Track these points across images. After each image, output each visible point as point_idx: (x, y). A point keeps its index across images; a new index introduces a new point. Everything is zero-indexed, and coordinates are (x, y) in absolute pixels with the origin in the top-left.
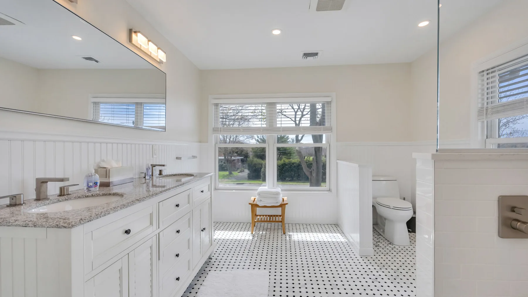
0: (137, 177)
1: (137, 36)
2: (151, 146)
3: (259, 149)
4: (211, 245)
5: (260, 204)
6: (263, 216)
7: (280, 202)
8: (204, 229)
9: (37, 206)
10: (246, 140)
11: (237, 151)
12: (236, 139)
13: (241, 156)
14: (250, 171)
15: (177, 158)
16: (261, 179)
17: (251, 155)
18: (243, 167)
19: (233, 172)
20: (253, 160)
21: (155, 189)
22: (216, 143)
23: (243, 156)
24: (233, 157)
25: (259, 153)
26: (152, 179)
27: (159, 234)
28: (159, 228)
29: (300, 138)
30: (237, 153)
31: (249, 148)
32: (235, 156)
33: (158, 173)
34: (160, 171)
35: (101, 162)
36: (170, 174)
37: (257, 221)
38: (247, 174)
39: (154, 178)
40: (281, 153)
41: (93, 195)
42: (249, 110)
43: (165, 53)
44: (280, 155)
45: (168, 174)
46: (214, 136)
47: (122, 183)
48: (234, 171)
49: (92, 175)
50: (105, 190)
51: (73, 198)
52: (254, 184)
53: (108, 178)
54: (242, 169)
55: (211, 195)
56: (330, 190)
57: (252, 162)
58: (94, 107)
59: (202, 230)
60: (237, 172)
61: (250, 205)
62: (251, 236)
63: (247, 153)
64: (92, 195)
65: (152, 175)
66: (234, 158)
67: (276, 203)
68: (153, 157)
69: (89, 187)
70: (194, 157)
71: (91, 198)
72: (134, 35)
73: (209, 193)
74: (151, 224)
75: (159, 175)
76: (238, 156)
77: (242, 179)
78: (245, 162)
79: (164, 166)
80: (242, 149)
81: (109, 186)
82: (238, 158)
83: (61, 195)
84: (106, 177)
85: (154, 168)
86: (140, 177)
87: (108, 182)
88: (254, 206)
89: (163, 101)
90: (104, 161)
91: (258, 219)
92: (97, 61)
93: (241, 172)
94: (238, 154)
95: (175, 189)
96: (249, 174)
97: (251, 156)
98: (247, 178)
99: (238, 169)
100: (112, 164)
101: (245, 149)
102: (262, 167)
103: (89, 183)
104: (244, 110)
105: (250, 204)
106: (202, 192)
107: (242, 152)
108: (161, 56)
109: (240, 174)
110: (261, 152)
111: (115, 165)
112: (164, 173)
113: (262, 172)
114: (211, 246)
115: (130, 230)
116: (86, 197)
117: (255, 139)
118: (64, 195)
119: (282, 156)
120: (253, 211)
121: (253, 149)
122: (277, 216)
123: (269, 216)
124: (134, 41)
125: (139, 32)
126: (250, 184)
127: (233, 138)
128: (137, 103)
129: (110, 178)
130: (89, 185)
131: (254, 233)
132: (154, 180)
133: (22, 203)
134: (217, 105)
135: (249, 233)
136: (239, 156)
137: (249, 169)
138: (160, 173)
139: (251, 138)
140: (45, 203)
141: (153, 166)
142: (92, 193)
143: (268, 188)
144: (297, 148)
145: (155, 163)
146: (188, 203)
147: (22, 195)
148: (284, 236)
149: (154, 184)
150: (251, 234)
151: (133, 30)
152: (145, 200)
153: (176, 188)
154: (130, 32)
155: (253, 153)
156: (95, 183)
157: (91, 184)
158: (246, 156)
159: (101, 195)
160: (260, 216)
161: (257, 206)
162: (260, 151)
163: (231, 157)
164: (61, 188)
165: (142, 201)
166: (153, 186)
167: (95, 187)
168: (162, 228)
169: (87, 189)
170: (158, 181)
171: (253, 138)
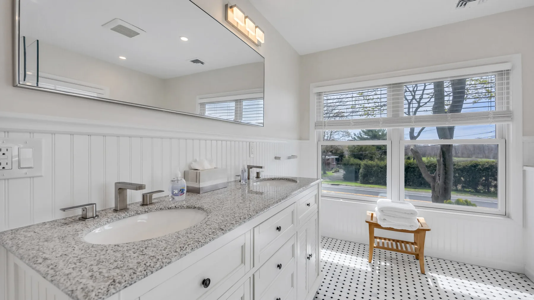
0: (233, 179)
1: (233, 11)
2: (248, 143)
3: (356, 148)
4: (318, 275)
5: (383, 225)
6: (385, 239)
7: (417, 227)
8: (310, 255)
9: (108, 222)
10: (341, 138)
11: (331, 150)
12: (330, 137)
13: (336, 155)
14: (346, 172)
15: (276, 158)
16: (359, 180)
17: (347, 154)
18: (338, 167)
19: (327, 172)
20: (349, 160)
21: (251, 195)
22: (319, 140)
23: (337, 156)
24: (327, 157)
25: (357, 152)
26: (249, 184)
27: (254, 275)
28: (254, 266)
29: (415, 135)
30: (331, 152)
31: (345, 146)
32: (330, 155)
33: (255, 175)
34: (258, 173)
35: (193, 163)
36: (269, 177)
37: (377, 247)
38: (342, 174)
39: (251, 181)
40: (383, 153)
41: (177, 206)
42: (347, 106)
43: (264, 32)
44: (381, 155)
45: (266, 177)
46: (317, 131)
47: (214, 189)
48: (328, 170)
49: (178, 180)
50: (193, 199)
51: (154, 210)
52: (351, 186)
53: (198, 183)
54: (337, 169)
55: (318, 208)
56: (506, 215)
57: (349, 162)
58: (200, 107)
59: (308, 258)
60: (331, 172)
61: (368, 224)
62: (368, 266)
63: (343, 153)
64: (175, 207)
65: (249, 179)
66: (329, 157)
67: (410, 226)
68: (250, 157)
69: (174, 195)
70: (293, 157)
71: (173, 210)
72: (229, 11)
73: (316, 206)
74: (242, 262)
75: (256, 179)
76: (332, 155)
77: (338, 179)
78: (340, 162)
79: (261, 167)
80: (337, 148)
81: (199, 193)
82: (332, 157)
83: (143, 205)
84: (197, 182)
85: (251, 170)
86: (235, 181)
87: (198, 188)
88: (373, 225)
89: (261, 95)
90: (196, 161)
91: (378, 243)
92: (202, 63)
93: (336, 172)
94: (333, 153)
95: (275, 206)
96: (344, 174)
97: (347, 156)
98: (343, 179)
99: (332, 169)
100: (204, 165)
101: (340, 148)
102: (361, 168)
103: (174, 191)
104: (341, 105)
105: (367, 222)
106: (308, 205)
107: (337, 151)
108: (258, 36)
109: (335, 174)
110: (359, 152)
111: (207, 166)
112: (262, 176)
113: (360, 173)
114: (319, 277)
115: (209, 280)
116: (168, 209)
117: (352, 137)
118: (147, 205)
119: (384, 156)
120: (371, 232)
121: (349, 147)
122: (408, 243)
123: (394, 240)
124: (230, 19)
125: (235, 6)
126: (346, 185)
127: (328, 137)
128: (236, 101)
129: (200, 183)
130: (174, 193)
131: (372, 262)
132: (251, 185)
133: (95, 216)
134: (319, 94)
135: (366, 260)
136: (334, 155)
137: (344, 170)
138: (258, 177)
139: (348, 137)
140: (120, 217)
141: (250, 167)
142: (176, 204)
143: (392, 202)
144: (412, 147)
145: (252, 164)
146: (292, 223)
147: (95, 205)
148: (423, 277)
149: (251, 189)
150: (368, 263)
151: (229, 6)
152: (233, 228)
153: (277, 204)
154: (226, 7)
155: (350, 152)
156: (180, 191)
157: (176, 192)
158: (342, 156)
159: (186, 207)
160: (380, 238)
161: (378, 226)
162: (357, 150)
163: (326, 156)
164: (143, 196)
165: (228, 231)
166: (250, 192)
167: (181, 195)
168: (257, 265)
169: (172, 197)
170: (255, 185)
171: (350, 136)
